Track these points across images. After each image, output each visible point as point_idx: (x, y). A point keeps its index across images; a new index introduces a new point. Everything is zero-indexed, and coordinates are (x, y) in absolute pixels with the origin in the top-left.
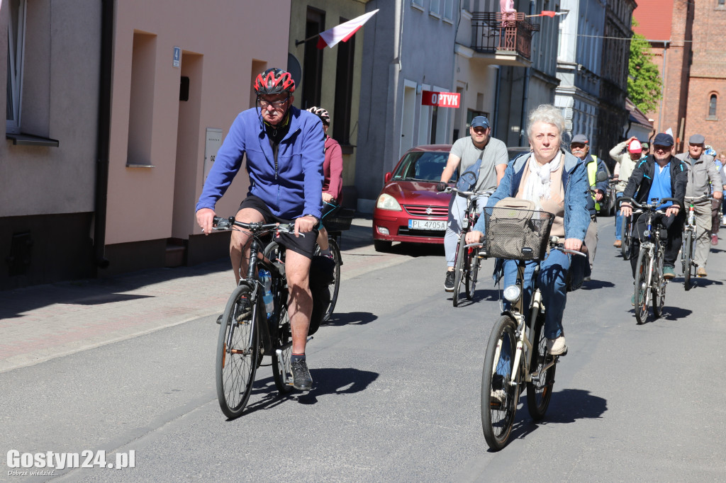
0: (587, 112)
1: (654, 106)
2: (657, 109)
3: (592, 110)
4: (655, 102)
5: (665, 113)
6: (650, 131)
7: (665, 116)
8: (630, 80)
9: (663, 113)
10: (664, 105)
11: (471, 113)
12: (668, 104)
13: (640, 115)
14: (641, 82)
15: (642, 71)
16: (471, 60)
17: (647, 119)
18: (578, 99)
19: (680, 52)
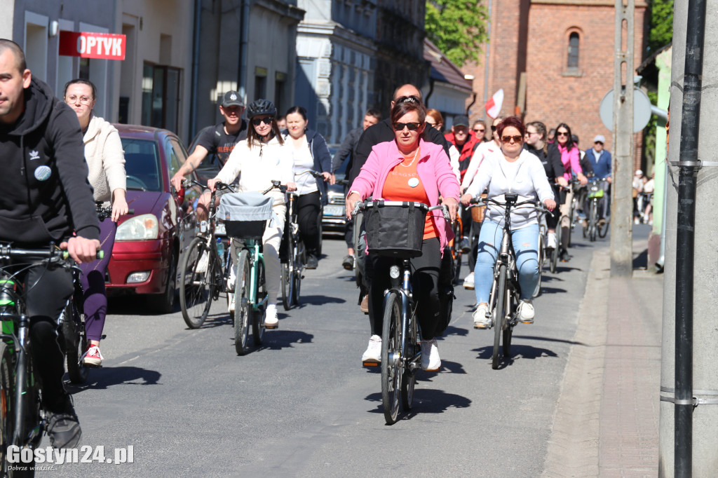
0: (356, 65)
1: (475, 54)
2: (482, 58)
3: (364, 61)
4: (476, 47)
5: (495, 65)
6: (468, 95)
7: (495, 70)
8: (432, 9)
9: (491, 66)
10: (492, 51)
11: (150, 69)
12: (500, 49)
13: (450, 70)
14: (452, 13)
17: (462, 76)
18: (339, 43)
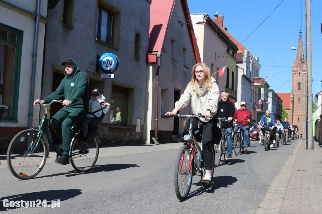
8: (282, 116)
14: (284, 116)
15: (285, 114)
16: (253, 111)
19: (292, 110)
